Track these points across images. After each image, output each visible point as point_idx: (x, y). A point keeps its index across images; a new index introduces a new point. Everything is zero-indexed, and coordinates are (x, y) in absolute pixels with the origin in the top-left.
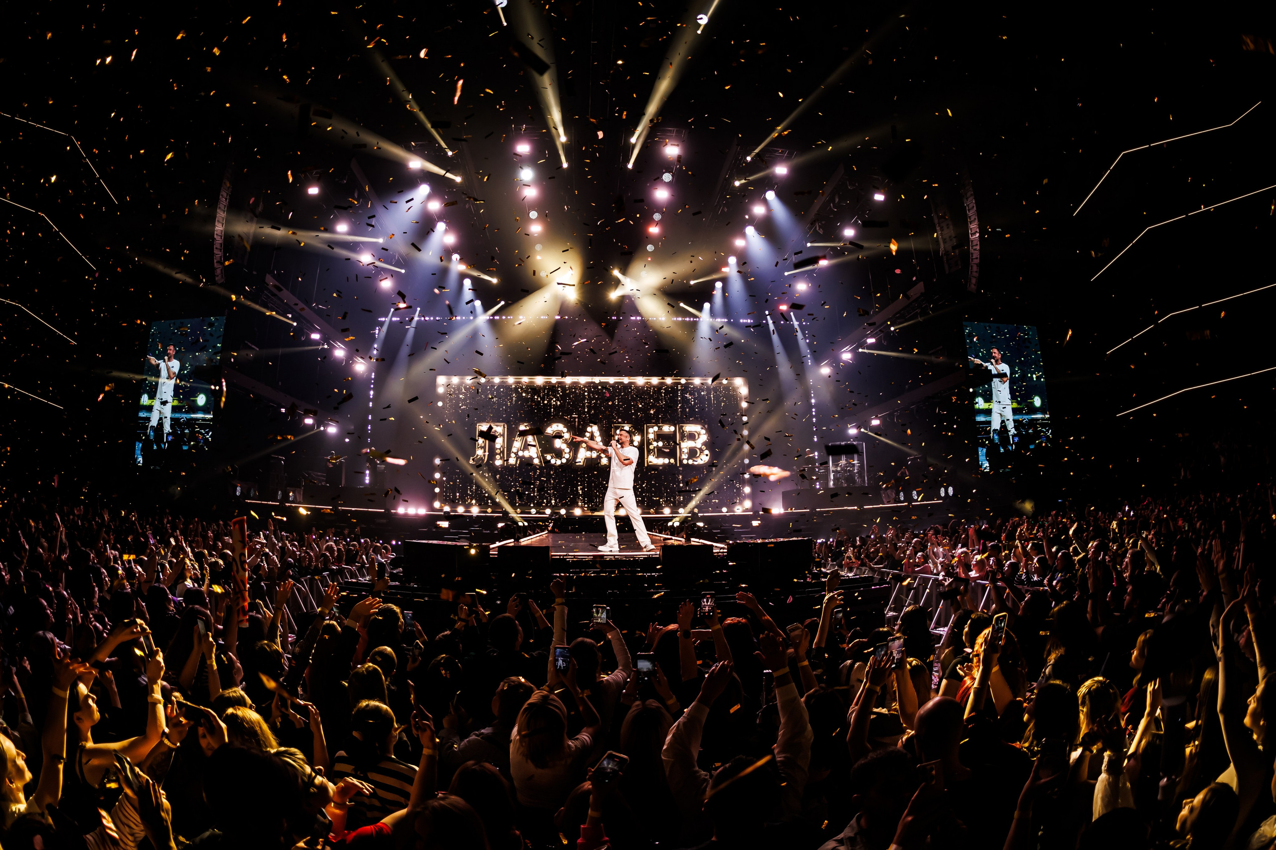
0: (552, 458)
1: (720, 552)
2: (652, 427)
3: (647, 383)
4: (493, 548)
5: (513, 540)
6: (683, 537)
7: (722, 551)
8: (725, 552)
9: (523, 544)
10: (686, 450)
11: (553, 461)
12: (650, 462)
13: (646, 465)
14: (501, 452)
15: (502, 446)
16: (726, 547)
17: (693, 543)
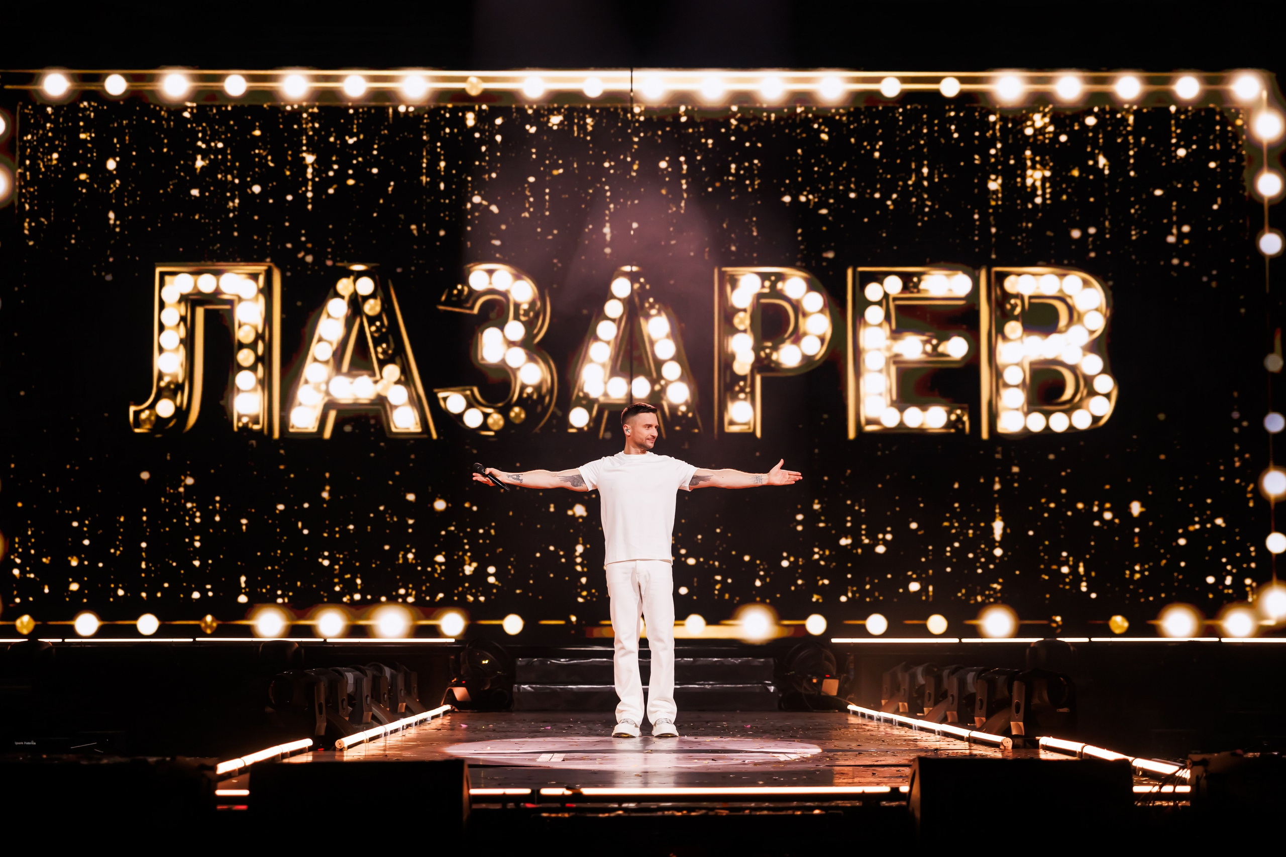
0: (470, 405)
1: (1160, 796)
2: (878, 278)
3: (857, 96)
4: (229, 775)
5: (308, 742)
6: (1006, 732)
7: (1168, 789)
8: (1182, 796)
9: (350, 756)
10: (1014, 376)
11: (473, 419)
12: (869, 422)
13: (852, 434)
14: (258, 359)
15: (259, 337)
16: (1186, 774)
17: (1044, 755)
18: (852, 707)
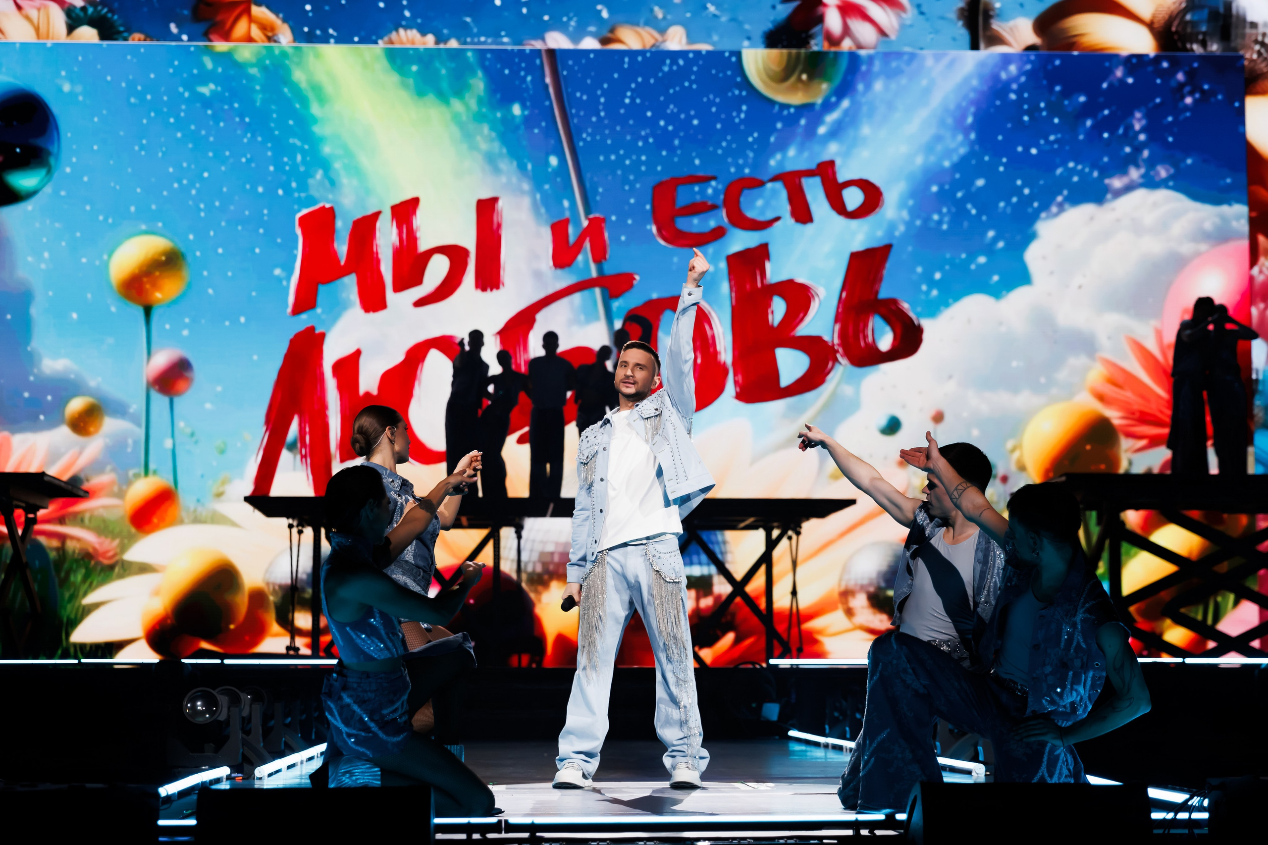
18: (793, 733)
